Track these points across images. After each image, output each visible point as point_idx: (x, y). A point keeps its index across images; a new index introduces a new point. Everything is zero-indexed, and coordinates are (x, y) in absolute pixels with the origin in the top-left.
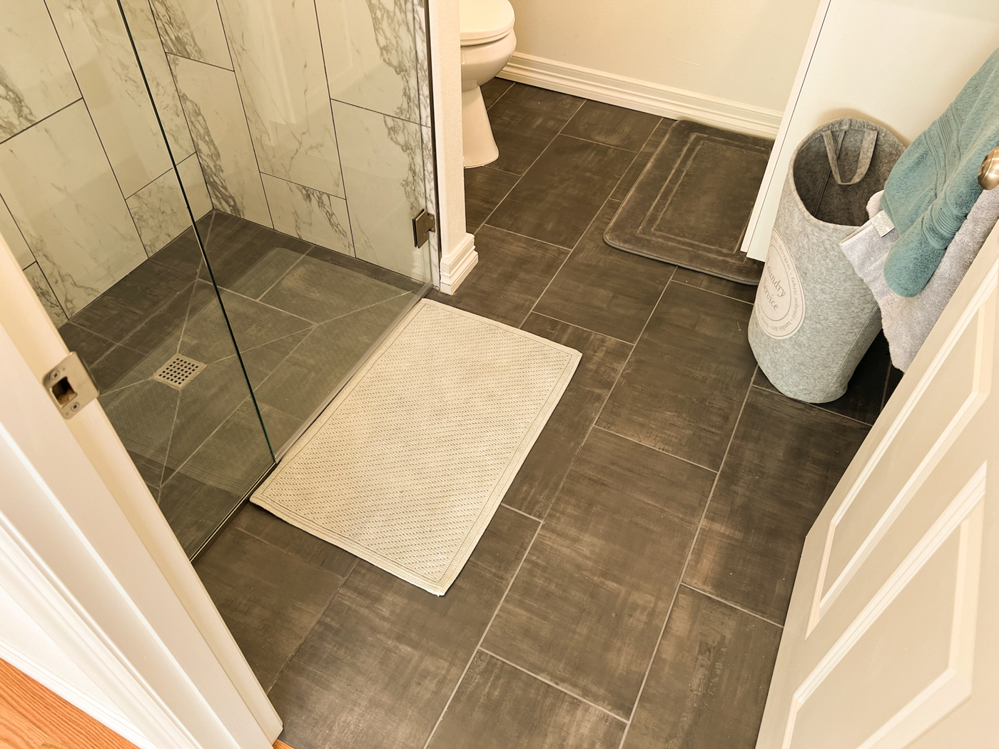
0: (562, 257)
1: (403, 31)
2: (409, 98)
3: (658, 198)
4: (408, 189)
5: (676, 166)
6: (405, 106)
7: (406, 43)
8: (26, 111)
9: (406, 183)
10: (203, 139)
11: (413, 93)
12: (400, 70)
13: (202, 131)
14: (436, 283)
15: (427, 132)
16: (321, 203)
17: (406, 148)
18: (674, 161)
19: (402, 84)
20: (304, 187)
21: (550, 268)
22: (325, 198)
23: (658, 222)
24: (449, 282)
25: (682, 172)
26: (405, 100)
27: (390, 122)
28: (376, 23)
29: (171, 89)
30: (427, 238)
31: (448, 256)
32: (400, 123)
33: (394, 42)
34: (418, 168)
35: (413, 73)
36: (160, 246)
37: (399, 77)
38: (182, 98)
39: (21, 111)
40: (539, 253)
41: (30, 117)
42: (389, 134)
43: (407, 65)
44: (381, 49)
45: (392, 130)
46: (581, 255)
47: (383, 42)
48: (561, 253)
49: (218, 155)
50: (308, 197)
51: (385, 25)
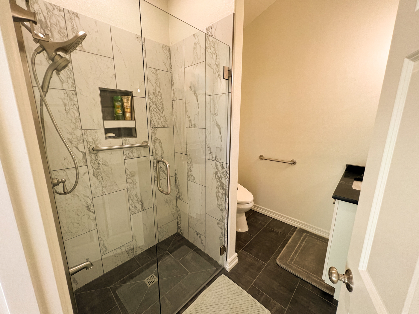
0: (263, 266)
1: (223, 202)
2: (223, 217)
3: (294, 252)
4: (220, 239)
5: (299, 243)
6: (222, 218)
7: (224, 205)
8: (143, 207)
9: (220, 237)
10: (179, 216)
11: (224, 216)
12: (221, 210)
13: (179, 214)
14: (225, 267)
15: (226, 226)
16: (200, 237)
17: (221, 228)
18: (298, 241)
19: (221, 213)
20: (197, 232)
21: (259, 269)
22: (201, 236)
23: (294, 261)
24: (229, 267)
25: (301, 245)
26: (222, 217)
27: (218, 222)
28: (218, 199)
29: (175, 205)
30: (224, 253)
31: (229, 259)
32: (220, 222)
33: (221, 204)
34: (223, 234)
35: (224, 211)
36: (162, 240)
37: (221, 212)
38: (177, 207)
39: (142, 207)
40: (256, 263)
41: (144, 209)
42: (217, 224)
43: (223, 209)
44: (218, 205)
45: (218, 223)
46: (269, 267)
47: (218, 204)
48: (263, 264)
49: (181, 220)
50: (197, 235)
51: (219, 200)
